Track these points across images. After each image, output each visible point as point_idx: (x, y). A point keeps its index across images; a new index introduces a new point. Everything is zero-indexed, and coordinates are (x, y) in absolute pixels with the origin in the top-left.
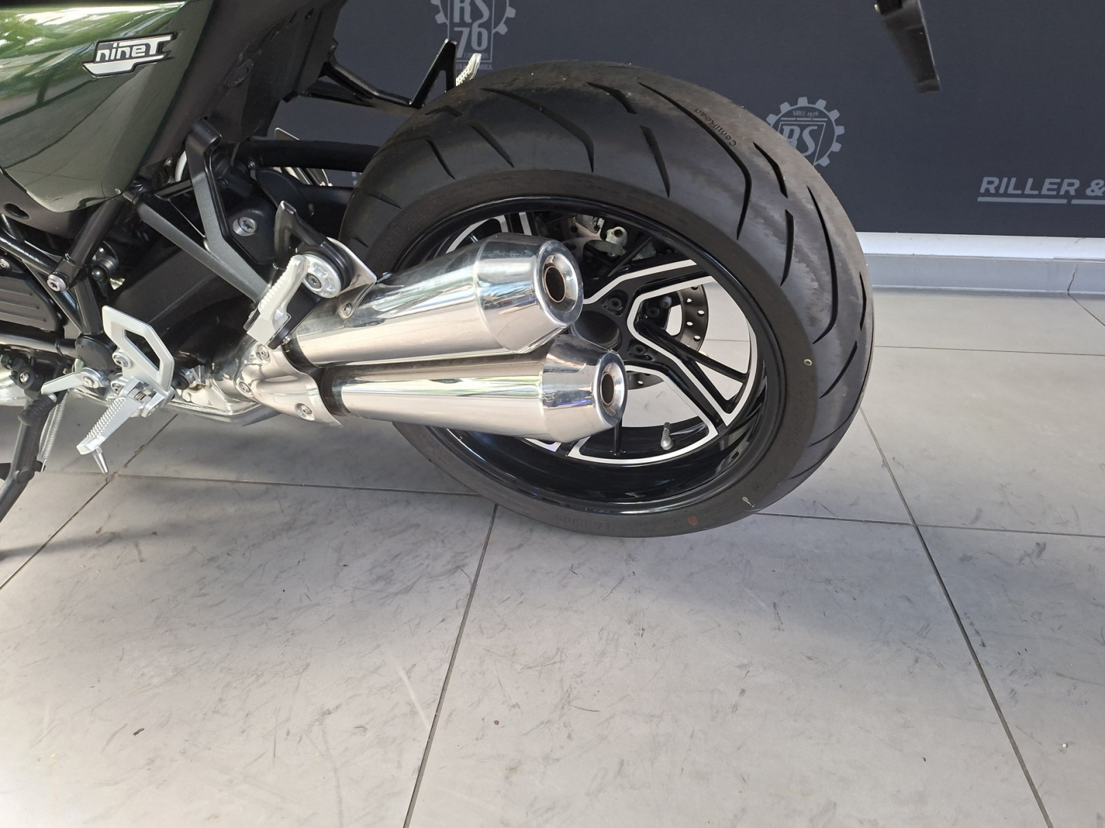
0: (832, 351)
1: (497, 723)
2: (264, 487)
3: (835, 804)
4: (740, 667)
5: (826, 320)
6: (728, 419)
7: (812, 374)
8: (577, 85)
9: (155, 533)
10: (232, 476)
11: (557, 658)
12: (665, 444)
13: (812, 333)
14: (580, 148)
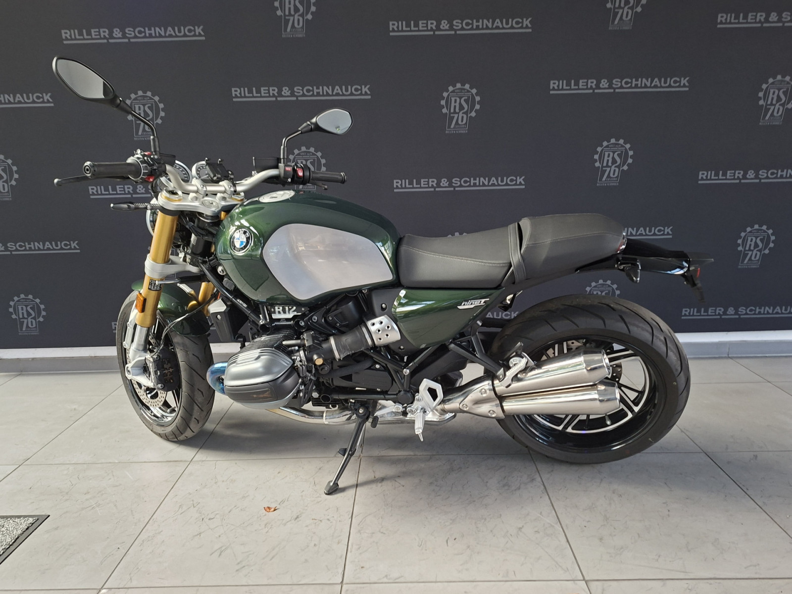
0: (682, 379)
1: (585, 527)
2: (429, 456)
3: (718, 539)
4: (664, 503)
5: (679, 369)
6: (636, 409)
7: (677, 387)
8: (595, 303)
9: (399, 476)
10: (412, 453)
11: (594, 506)
12: (609, 423)
13: (676, 373)
14: (601, 322)
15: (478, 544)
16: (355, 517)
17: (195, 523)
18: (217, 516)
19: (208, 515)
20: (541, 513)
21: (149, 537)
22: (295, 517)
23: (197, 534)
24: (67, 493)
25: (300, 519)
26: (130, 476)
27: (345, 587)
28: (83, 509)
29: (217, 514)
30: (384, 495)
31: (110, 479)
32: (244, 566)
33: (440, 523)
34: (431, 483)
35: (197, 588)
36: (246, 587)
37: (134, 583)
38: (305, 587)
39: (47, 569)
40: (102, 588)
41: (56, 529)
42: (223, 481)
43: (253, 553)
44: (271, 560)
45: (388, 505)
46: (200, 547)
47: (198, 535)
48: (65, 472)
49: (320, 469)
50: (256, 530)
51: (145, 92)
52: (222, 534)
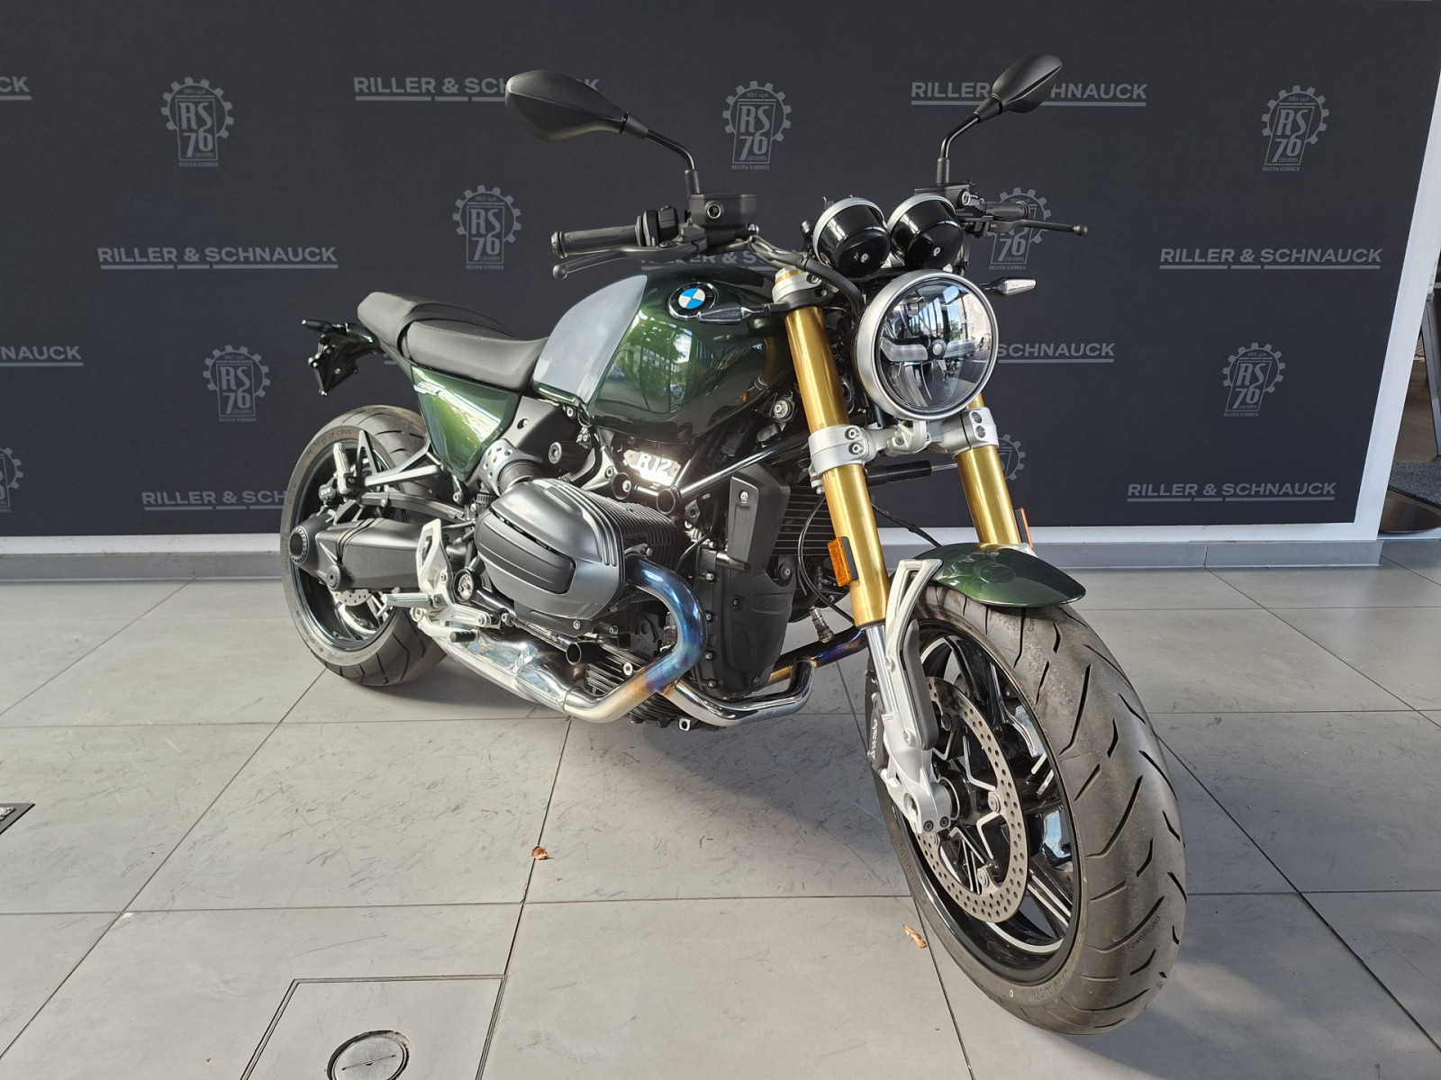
15: (750, 844)
16: (553, 808)
17: (284, 816)
18: (322, 806)
19: (306, 804)
20: (857, 801)
21: (204, 836)
22: (453, 807)
23: (286, 832)
24: (64, 771)
25: (461, 810)
26: (174, 746)
27: (527, 907)
28: (93, 795)
29: (321, 803)
30: (605, 775)
31: (139, 750)
32: (364, 879)
33: (693, 814)
34: (685, 757)
35: (282, 911)
36: (364, 909)
37: (179, 904)
38: (463, 907)
39: (32, 884)
40: (125, 911)
41: (46, 824)
42: (334, 754)
43: (379, 861)
44: (408, 870)
45: (609, 789)
46: (291, 852)
47: (288, 833)
48: (61, 739)
49: (500, 736)
50: (386, 827)
51: (197, 80)
52: (329, 832)
